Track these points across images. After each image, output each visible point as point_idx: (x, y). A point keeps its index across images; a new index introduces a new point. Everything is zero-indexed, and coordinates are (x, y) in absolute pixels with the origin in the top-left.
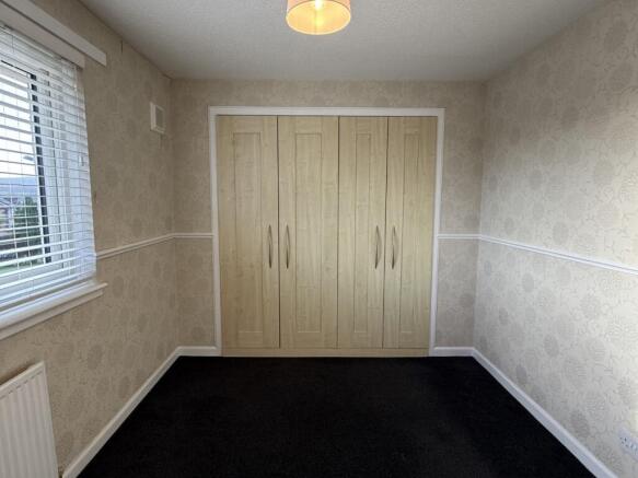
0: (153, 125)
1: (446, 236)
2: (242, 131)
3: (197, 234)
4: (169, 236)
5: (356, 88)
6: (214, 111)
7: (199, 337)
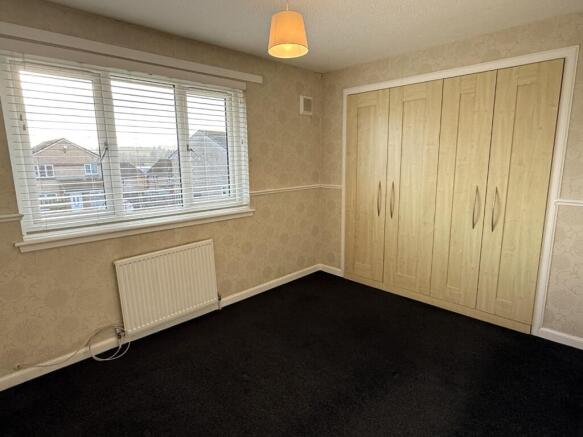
0: (302, 110)
1: (566, 202)
2: (362, 105)
3: (332, 186)
4: (317, 185)
5: (463, 47)
6: (347, 92)
7: (331, 260)
